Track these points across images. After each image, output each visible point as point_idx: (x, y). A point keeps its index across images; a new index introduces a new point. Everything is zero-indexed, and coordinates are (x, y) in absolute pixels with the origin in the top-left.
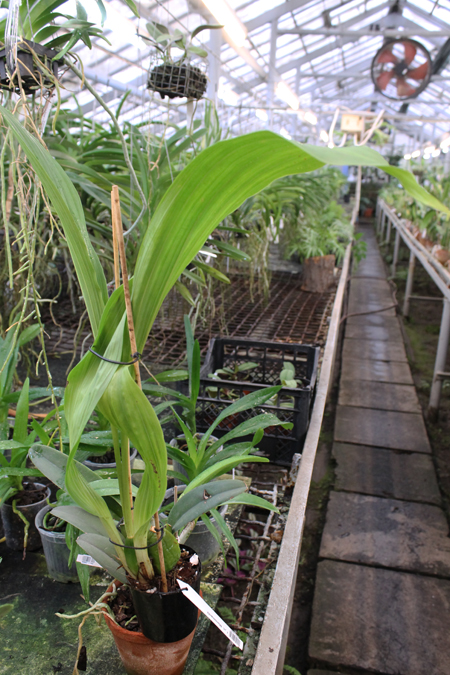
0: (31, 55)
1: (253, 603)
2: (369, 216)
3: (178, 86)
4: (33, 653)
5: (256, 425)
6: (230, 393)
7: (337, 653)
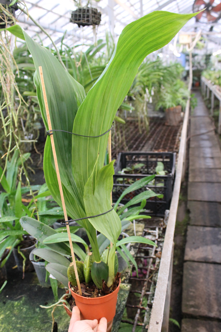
1: (148, 293)
2: (197, 86)
3: (86, 19)
4: (32, 327)
5: (142, 198)
6: (130, 181)
7: (197, 310)
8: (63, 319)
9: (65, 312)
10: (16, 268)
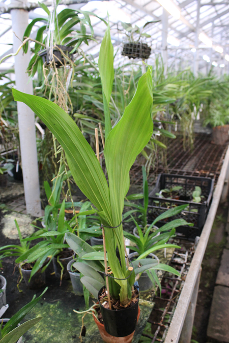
0: (60, 52)
1: (169, 313)
3: (136, 53)
4: (64, 329)
5: (174, 225)
7: (222, 336)
8: (91, 325)
9: (93, 319)
10: (54, 275)
